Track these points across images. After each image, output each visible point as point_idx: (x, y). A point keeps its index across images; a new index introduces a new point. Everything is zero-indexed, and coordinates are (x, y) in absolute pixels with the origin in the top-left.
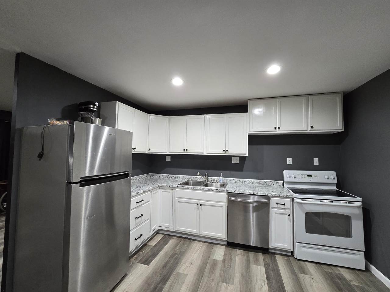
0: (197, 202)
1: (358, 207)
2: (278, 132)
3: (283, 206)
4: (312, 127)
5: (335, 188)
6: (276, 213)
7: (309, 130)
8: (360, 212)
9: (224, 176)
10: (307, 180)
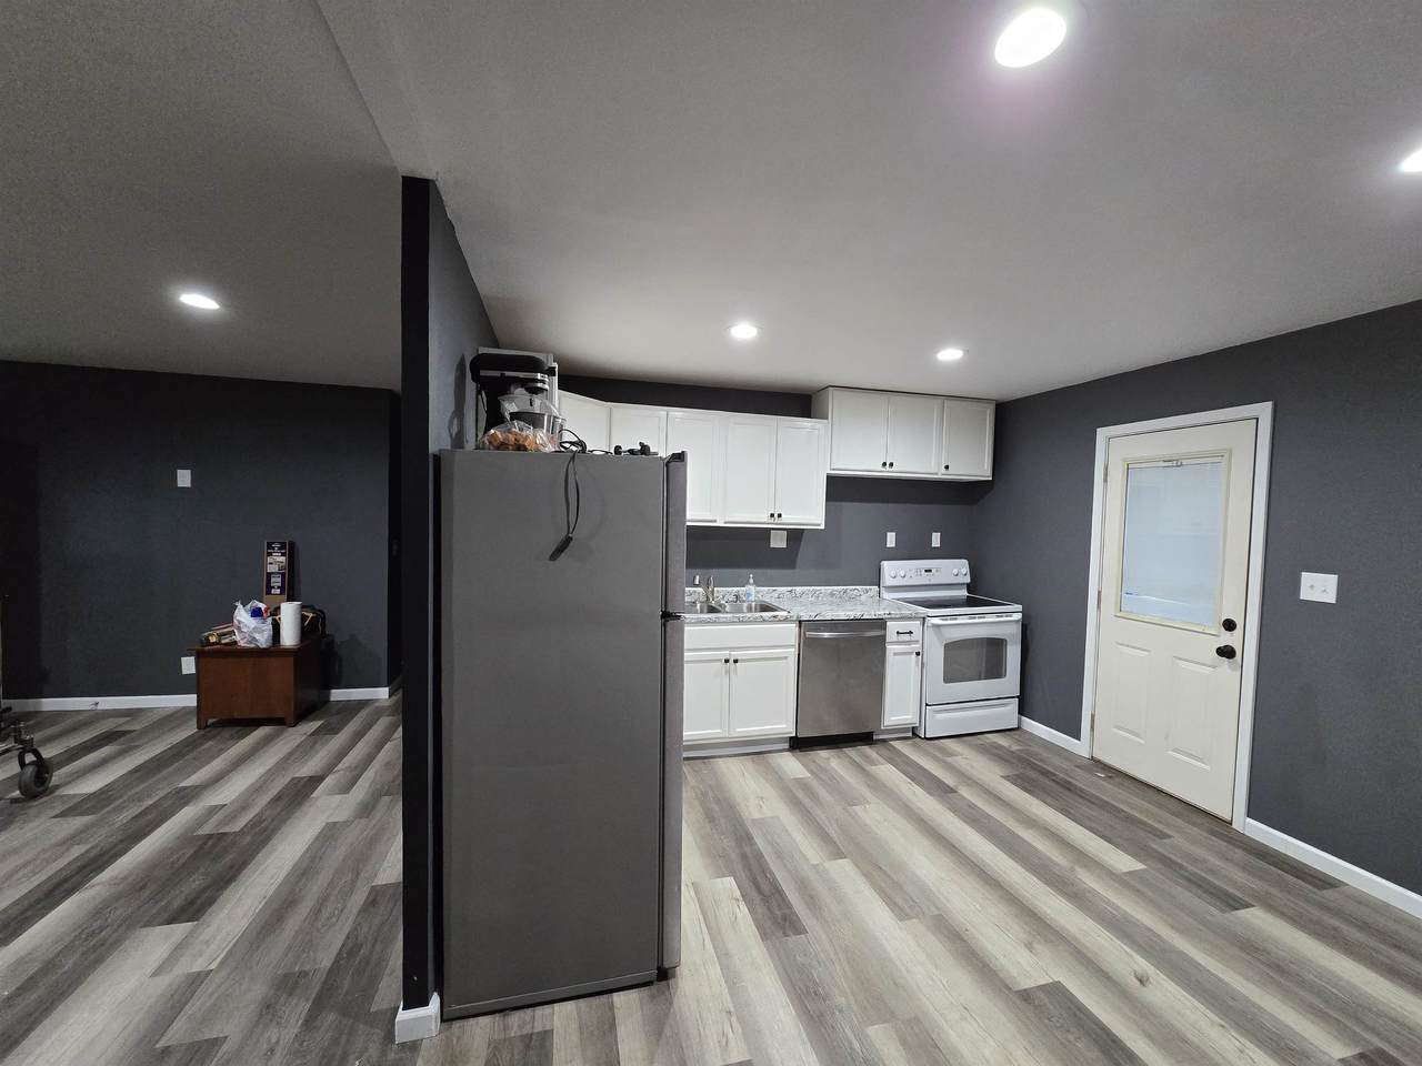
0: (725, 654)
1: (1017, 621)
2: (887, 473)
3: (907, 637)
4: (947, 467)
5: (964, 593)
6: (895, 654)
7: (941, 475)
8: (1016, 631)
9: (757, 583)
10: (925, 579)
